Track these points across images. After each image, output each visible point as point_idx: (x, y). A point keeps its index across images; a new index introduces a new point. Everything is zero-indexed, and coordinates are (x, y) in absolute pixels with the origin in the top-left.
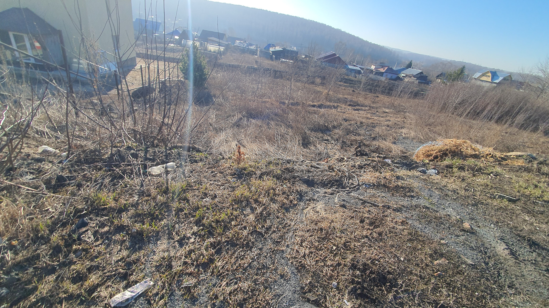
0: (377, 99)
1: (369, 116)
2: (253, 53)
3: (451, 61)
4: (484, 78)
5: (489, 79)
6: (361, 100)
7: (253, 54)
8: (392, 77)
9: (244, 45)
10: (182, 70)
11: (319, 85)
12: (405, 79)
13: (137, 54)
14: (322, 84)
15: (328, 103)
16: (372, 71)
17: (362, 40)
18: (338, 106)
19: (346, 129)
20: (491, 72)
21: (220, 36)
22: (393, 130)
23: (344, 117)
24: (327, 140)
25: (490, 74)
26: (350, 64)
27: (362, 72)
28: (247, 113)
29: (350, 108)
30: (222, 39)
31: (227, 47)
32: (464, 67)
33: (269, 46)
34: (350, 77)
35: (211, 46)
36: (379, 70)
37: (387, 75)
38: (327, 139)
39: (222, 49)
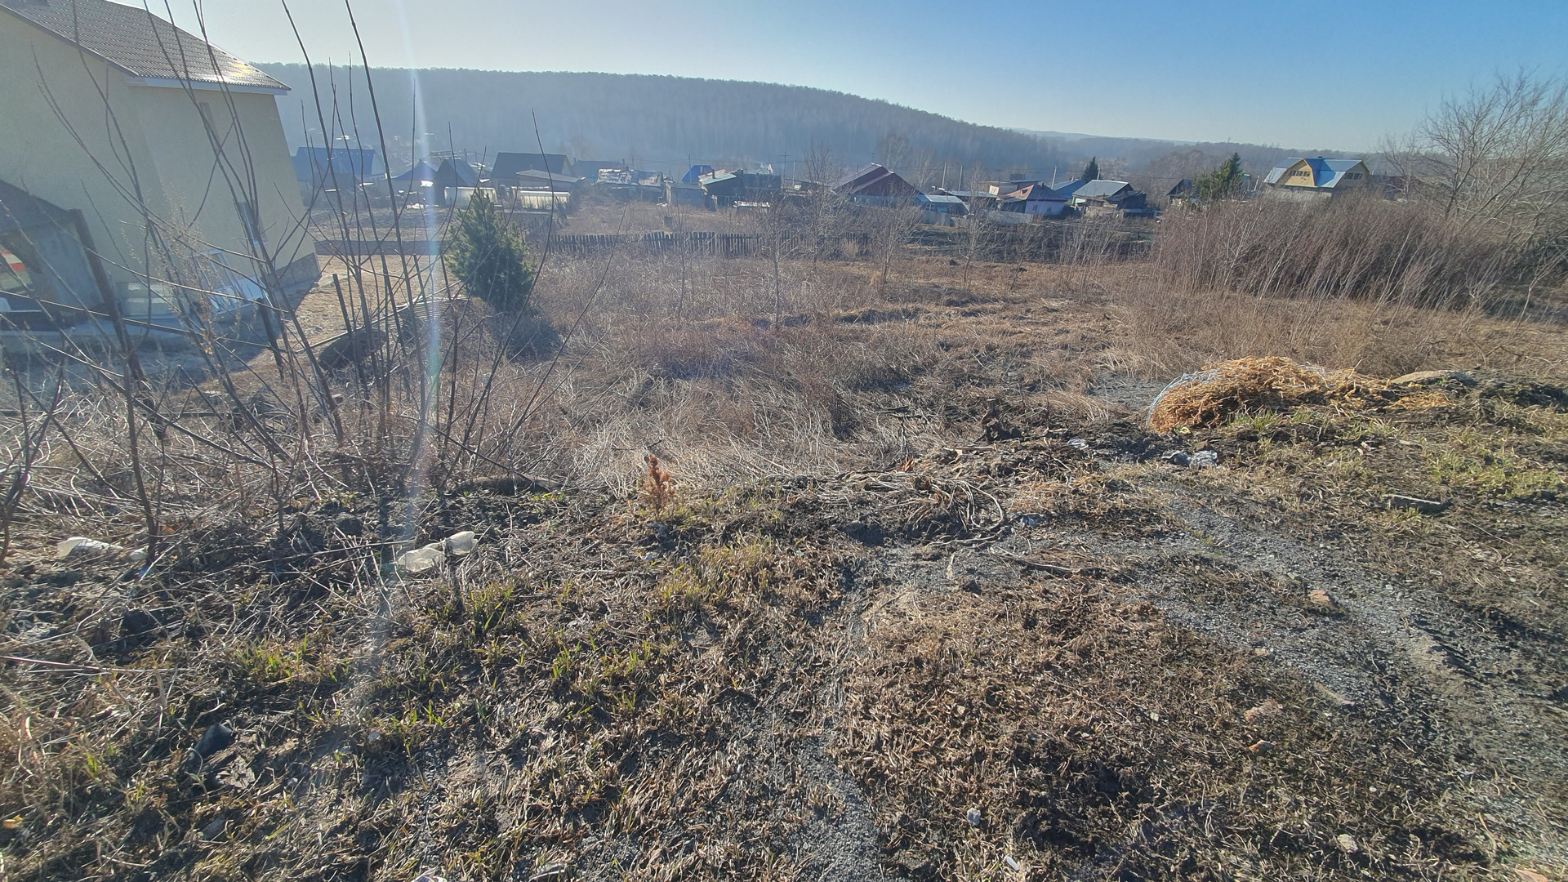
0: (1022, 277)
1: (1007, 325)
2: (655, 196)
3: (1198, 144)
4: (1295, 181)
5: (1310, 182)
6: (977, 284)
7: (655, 201)
8: (1049, 210)
9: (624, 179)
10: (457, 273)
11: (854, 261)
12: (1088, 212)
13: (318, 244)
14: (864, 255)
15: (890, 306)
16: (992, 202)
17: (949, 121)
18: (918, 310)
19: (951, 372)
20: (1311, 162)
21: (552, 163)
22: (1081, 357)
23: (940, 338)
24: (904, 410)
25: (1307, 168)
26: (931, 191)
27: (967, 207)
28: (665, 363)
29: (952, 310)
30: (559, 172)
31: (576, 190)
32: (1236, 158)
33: (697, 171)
34: (936, 226)
35: (529, 195)
36: (1011, 195)
37: (1035, 208)
38: (901, 405)
39: (563, 197)
